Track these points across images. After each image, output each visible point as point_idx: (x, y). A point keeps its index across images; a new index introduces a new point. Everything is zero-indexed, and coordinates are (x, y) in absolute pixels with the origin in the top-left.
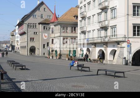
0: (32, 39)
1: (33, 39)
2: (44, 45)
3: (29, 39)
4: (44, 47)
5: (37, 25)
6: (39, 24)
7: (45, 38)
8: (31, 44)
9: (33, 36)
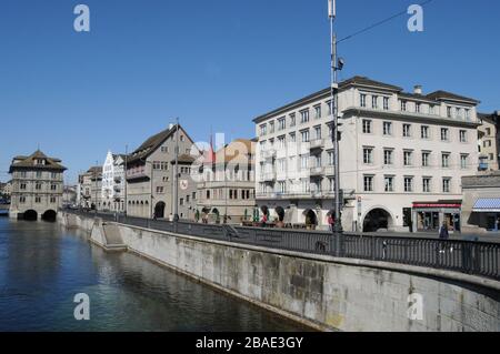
0: (160, 189)
1: (162, 188)
2: (182, 199)
3: (155, 189)
4: (181, 203)
5: (169, 164)
6: (173, 163)
7: (183, 188)
8: (158, 199)
9: (161, 184)
